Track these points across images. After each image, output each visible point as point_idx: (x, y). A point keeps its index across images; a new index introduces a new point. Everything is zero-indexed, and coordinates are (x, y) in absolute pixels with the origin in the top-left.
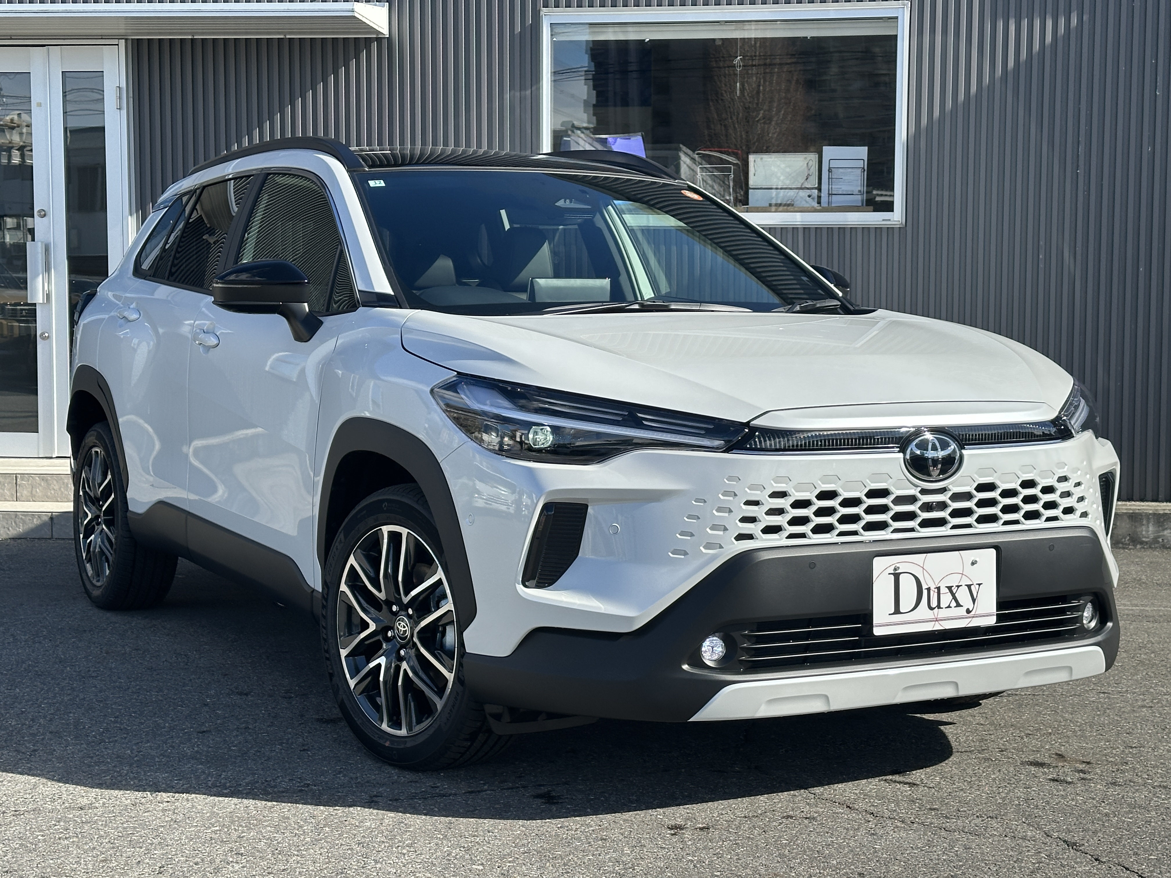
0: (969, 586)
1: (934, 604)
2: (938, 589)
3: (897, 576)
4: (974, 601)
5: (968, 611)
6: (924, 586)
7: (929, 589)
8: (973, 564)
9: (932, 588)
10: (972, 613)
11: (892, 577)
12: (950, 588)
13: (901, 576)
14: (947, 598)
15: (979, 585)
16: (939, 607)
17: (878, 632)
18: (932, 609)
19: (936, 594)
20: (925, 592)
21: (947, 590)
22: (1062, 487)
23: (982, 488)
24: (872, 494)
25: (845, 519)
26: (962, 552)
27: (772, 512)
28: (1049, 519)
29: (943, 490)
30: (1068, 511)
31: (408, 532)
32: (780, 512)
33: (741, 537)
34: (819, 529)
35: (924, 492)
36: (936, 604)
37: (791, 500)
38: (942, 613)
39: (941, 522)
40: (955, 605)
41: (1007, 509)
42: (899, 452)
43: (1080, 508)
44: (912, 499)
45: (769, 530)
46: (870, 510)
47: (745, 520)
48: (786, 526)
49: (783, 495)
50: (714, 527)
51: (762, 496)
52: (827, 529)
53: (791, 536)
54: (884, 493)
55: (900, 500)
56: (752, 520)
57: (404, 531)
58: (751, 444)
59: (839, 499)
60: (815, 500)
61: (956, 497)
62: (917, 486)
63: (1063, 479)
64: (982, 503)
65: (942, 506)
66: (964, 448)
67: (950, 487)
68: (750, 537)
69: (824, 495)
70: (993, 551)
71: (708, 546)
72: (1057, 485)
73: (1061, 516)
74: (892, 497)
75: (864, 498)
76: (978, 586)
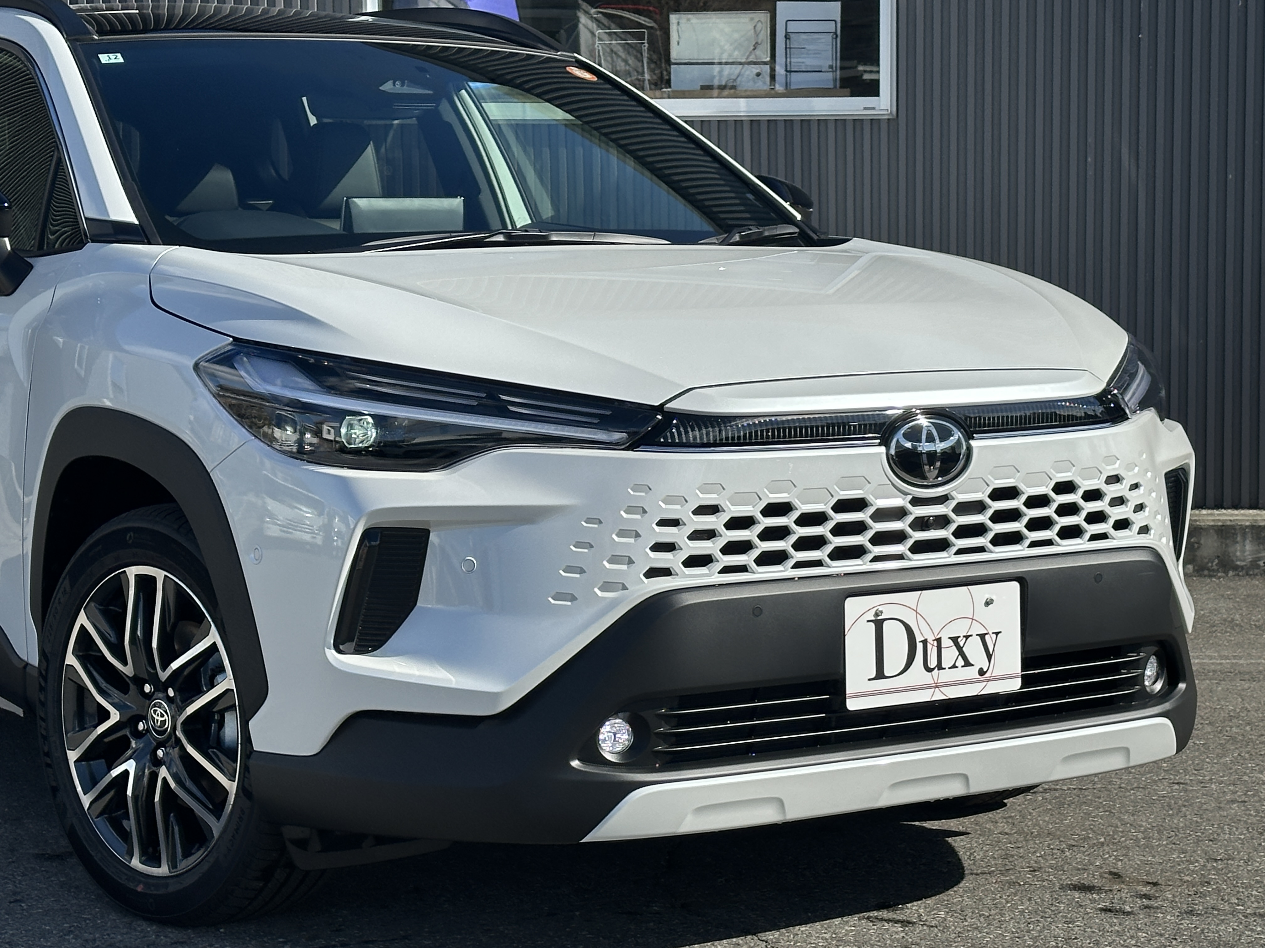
0: (982, 637)
1: (933, 663)
2: (939, 640)
3: (879, 624)
4: (989, 656)
5: (982, 672)
6: (919, 638)
7: (925, 642)
8: (988, 603)
9: (930, 640)
10: (987, 675)
11: (872, 625)
12: (955, 640)
13: (886, 624)
14: (950, 654)
15: (997, 634)
16: (940, 667)
17: (852, 705)
18: (929, 670)
19: (935, 649)
20: (920, 646)
21: (951, 643)
22: (1112, 491)
23: (998, 494)
24: (842, 506)
25: (803, 544)
26: (972, 588)
27: (697, 535)
28: (1094, 537)
29: (943, 499)
30: (1122, 524)
31: (166, 576)
32: (710, 534)
33: (653, 573)
34: (766, 559)
35: (917, 501)
36: (936, 663)
37: (725, 517)
38: (945, 676)
39: (941, 545)
40: (963, 664)
41: (1036, 524)
42: (880, 445)
43: (1139, 520)
44: (899, 513)
45: (693, 561)
46: (840, 530)
47: (659, 547)
48: (718, 555)
49: (713, 510)
50: (614, 560)
51: (684, 512)
52: (778, 558)
53: (727, 570)
54: (859, 504)
55: (881, 515)
56: (670, 547)
57: (159, 574)
58: (665, 438)
59: (795, 515)
60: (759, 516)
61: (963, 508)
62: (906, 494)
63: (1115, 479)
64: (999, 517)
65: (943, 521)
66: (973, 438)
67: (954, 494)
68: (666, 572)
69: (772, 510)
70: (1015, 586)
71: (606, 587)
72: (1104, 488)
73: (1112, 532)
74: (871, 510)
75: (831, 513)
76: (994, 636)
